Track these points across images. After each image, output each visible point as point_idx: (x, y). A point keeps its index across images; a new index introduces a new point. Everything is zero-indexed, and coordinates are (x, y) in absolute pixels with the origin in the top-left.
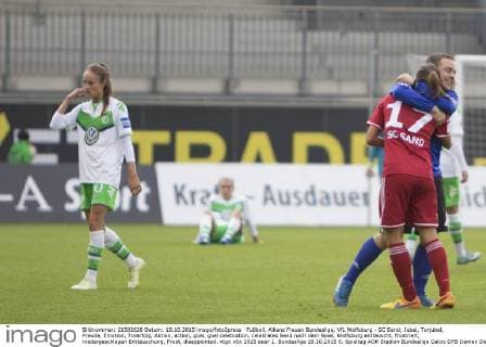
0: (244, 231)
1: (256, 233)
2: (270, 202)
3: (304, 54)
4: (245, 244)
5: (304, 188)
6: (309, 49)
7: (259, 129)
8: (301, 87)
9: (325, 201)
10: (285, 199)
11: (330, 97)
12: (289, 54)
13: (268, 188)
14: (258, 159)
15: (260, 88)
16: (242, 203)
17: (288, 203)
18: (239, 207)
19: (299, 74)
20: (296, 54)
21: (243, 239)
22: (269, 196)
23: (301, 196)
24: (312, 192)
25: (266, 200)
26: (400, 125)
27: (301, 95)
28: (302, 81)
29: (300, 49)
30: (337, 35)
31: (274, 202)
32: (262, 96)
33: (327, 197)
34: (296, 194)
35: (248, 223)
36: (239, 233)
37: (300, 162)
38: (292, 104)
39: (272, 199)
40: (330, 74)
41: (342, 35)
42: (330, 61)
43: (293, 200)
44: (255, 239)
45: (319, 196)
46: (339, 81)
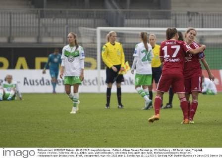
0: (16, 95)
1: (21, 96)
2: (26, 85)
3: (39, 27)
4: (17, 100)
5: (39, 79)
6: (41, 25)
7: (22, 56)
8: (38, 40)
9: (48, 83)
10: (32, 83)
11: (49, 43)
12: (33, 27)
13: (25, 79)
14: (22, 68)
15: (20, 40)
16: (15, 85)
17: (34, 84)
18: (14, 86)
19: (37, 35)
20: (36, 27)
21: (16, 98)
22: (25, 82)
23: (38, 81)
24: (43, 80)
25: (25, 83)
26: (169, 56)
27: (38, 43)
28: (38, 38)
29: (37, 25)
30: (52, 20)
31: (28, 84)
32: (23, 43)
33: (49, 82)
34: (36, 81)
35: (18, 92)
36: (14, 96)
37: (38, 69)
38: (34, 46)
39: (27, 83)
40: (49, 35)
41: (53, 20)
42: (49, 30)
43: (35, 83)
44: (21, 99)
45: (45, 82)
46: (53, 37)
